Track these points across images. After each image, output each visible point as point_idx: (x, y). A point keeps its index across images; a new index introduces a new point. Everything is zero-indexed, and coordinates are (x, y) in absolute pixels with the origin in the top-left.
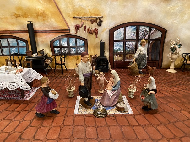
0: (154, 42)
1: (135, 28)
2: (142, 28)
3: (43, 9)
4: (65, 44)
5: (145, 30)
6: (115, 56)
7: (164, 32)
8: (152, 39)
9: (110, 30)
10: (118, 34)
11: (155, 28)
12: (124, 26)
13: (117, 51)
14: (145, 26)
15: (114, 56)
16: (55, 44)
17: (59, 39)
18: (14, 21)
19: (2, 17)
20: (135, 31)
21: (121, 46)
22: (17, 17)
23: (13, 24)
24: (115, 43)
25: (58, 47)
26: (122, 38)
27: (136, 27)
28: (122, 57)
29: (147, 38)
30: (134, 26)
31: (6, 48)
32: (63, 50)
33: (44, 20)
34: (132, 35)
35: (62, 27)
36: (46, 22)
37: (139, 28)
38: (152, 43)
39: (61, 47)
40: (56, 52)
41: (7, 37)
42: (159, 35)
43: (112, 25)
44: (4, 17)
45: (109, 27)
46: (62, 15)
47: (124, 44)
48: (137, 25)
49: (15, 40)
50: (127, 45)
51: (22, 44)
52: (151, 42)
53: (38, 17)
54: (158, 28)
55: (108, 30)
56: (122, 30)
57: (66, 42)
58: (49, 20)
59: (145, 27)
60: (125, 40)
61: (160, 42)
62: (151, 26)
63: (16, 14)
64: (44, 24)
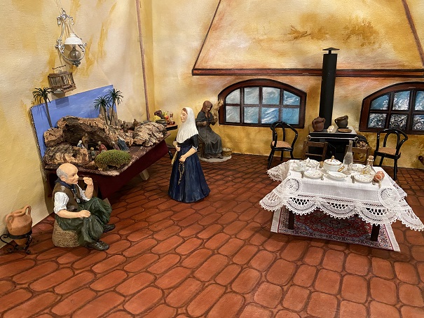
3: (369, 18)
4: (402, 103)
16: (376, 105)
17: (390, 93)
18: (286, 46)
19: (261, 38)
22: (296, 38)
23: (282, 54)
25: (382, 112)
31: (253, 109)
32: (392, 120)
33: (362, 45)
35: (406, 64)
36: (366, 49)
39: (391, 111)
40: (372, 125)
41: (258, 84)
44: (265, 37)
46: (414, 32)
49: (276, 92)
51: (291, 99)
53: (349, 37)
57: (407, 101)
58: (376, 46)
63: (296, 32)
64: (360, 55)
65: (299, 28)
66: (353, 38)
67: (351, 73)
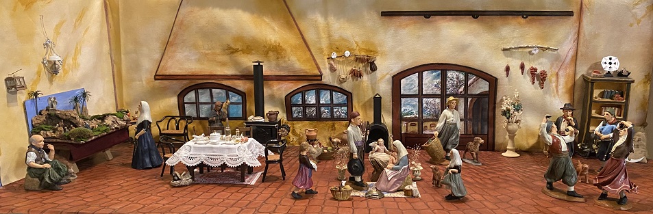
0: (475, 99)
1: (438, 75)
2: (450, 74)
3: (278, 41)
4: (311, 99)
5: (457, 78)
6: (404, 124)
7: (493, 82)
8: (472, 95)
9: (393, 77)
10: (409, 85)
11: (476, 75)
12: (419, 69)
13: (408, 114)
14: (457, 71)
15: (401, 123)
16: (294, 100)
17: (302, 91)
18: (225, 58)
19: (207, 52)
20: (439, 80)
21: (414, 106)
22: (232, 53)
23: (223, 64)
24: (403, 100)
25: (299, 106)
26: (415, 91)
27: (440, 72)
28: (417, 126)
29: (461, 92)
30: (436, 70)
31: (207, 106)
32: (307, 111)
33: (278, 58)
34: (433, 87)
35: (308, 71)
36: (281, 61)
37: (446, 75)
38: (471, 101)
39: (305, 105)
40: (295, 115)
41: (210, 87)
42: (483, 87)
43: (396, 69)
44: (210, 52)
45: (392, 72)
46: (309, 50)
47: (420, 103)
48: (442, 69)
49: (223, 92)
50: (424, 105)
51: (235, 98)
52: (469, 100)
53: (267, 53)
54: (482, 75)
55: (389, 77)
56: (415, 77)
57: (314, 98)
58: (287, 59)
59: (457, 73)
60: (420, 95)
61: (487, 99)
62: (467, 71)
63: (231, 48)
64: (278, 65)
65: (233, 46)
66: (271, 54)
67: (274, 78)
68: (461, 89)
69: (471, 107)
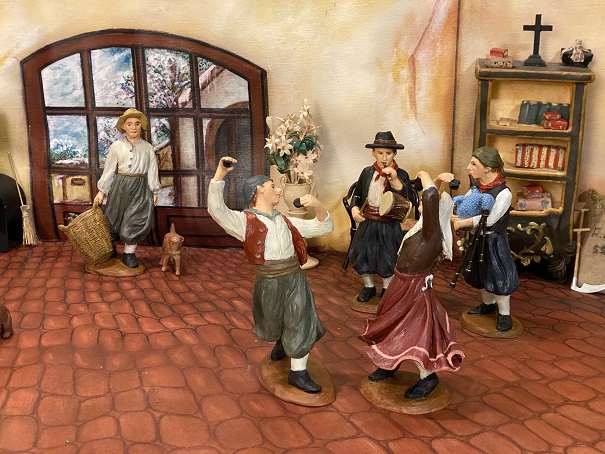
0: (219, 122)
1: (127, 60)
2: (155, 58)
5: (173, 69)
6: (57, 181)
7: (257, 79)
8: (211, 111)
9: (23, 63)
10: (61, 82)
11: (215, 62)
12: (82, 45)
13: (63, 156)
14: (170, 49)
15: (50, 178)
20: (129, 73)
21: (76, 135)
24: (52, 120)
26: (76, 100)
27: (128, 51)
28: (87, 185)
29: (185, 104)
30: (120, 46)
34: (119, 89)
37: (144, 60)
38: (211, 126)
42: (232, 92)
43: (28, 44)
45: (16, 51)
47: (92, 127)
48: (131, 42)
50: (102, 135)
52: (206, 123)
54: (230, 62)
55: (12, 65)
56: (72, 63)
59: (171, 56)
60: (89, 110)
61: (245, 123)
62: (198, 51)
68: (185, 96)
69: (211, 143)
